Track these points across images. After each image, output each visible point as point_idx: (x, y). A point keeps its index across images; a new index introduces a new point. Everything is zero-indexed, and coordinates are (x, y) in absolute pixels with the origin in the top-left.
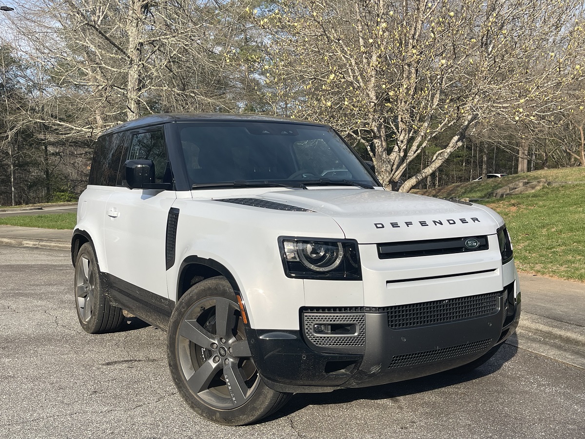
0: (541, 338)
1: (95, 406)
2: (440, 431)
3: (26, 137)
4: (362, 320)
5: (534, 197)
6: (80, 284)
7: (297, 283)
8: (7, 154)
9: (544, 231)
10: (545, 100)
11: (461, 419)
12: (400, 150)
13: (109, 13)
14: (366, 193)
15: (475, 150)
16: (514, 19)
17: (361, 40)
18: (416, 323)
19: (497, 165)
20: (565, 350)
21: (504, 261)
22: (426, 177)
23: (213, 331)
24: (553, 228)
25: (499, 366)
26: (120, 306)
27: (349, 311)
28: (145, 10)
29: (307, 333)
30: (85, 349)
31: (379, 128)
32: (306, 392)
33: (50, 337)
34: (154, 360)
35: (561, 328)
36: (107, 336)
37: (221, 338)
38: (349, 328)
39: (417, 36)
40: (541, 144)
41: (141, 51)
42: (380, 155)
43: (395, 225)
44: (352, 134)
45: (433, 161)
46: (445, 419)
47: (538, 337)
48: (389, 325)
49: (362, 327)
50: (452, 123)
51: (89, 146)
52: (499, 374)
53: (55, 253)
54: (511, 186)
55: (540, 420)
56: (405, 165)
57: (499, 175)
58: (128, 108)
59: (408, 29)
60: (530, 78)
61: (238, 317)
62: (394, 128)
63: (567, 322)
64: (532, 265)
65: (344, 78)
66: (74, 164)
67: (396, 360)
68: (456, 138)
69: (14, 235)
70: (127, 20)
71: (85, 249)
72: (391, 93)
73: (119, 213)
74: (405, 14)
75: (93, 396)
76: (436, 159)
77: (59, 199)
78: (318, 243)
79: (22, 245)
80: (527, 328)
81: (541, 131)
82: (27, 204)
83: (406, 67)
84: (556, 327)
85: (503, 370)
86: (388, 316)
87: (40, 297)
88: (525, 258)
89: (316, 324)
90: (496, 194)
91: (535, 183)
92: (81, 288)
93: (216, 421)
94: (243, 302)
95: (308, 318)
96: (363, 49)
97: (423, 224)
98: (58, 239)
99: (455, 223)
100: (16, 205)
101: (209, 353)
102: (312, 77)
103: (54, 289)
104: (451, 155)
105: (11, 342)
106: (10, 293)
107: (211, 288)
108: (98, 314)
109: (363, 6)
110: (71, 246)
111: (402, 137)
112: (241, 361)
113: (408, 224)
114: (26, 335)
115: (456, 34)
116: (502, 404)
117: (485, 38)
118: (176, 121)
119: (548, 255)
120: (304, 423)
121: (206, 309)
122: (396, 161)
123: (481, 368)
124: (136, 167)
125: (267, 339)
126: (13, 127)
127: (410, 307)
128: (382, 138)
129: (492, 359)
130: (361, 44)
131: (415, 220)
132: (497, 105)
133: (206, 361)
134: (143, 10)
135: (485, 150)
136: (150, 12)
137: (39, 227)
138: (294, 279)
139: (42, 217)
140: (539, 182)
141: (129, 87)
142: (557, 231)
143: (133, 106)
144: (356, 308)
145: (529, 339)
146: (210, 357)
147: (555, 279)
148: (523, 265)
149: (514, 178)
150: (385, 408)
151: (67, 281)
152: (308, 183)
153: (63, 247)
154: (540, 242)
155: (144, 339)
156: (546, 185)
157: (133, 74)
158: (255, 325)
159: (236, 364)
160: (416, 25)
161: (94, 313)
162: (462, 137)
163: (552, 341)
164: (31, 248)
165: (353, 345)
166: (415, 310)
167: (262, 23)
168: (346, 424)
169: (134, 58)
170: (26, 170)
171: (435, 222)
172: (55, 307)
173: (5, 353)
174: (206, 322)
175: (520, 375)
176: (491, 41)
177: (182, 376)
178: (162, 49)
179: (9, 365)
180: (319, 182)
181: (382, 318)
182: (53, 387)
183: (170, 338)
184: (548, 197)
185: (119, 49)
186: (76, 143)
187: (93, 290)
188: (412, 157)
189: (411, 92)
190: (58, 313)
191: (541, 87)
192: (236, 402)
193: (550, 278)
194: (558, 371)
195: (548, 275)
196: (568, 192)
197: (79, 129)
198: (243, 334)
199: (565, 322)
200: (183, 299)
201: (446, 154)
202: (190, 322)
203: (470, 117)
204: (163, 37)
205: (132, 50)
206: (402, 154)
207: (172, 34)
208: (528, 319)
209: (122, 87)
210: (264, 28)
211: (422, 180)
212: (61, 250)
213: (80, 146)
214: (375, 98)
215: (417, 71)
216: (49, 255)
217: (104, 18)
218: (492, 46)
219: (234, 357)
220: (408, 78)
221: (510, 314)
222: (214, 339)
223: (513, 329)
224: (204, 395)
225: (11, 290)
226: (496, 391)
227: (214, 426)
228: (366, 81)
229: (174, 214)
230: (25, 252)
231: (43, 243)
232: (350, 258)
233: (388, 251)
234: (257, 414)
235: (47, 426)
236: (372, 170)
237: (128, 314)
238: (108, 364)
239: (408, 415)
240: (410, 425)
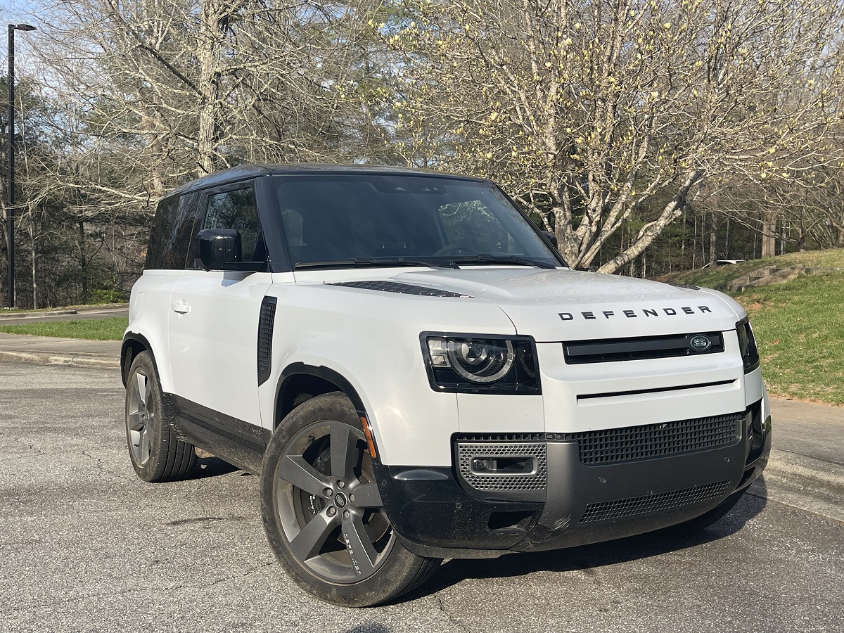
0: (800, 486)
1: (158, 581)
2: (656, 614)
3: (53, 210)
4: (543, 452)
5: (786, 290)
6: (134, 411)
7: (447, 399)
8: (27, 234)
9: (802, 338)
10: (802, 148)
11: (686, 598)
12: (591, 222)
13: (172, 30)
14: (544, 274)
15: (699, 227)
16: (755, 32)
17: (534, 65)
18: (620, 457)
19: (730, 248)
20: (836, 503)
21: (747, 370)
22: (629, 262)
23: (326, 472)
24: (815, 332)
25: (740, 526)
26: (191, 442)
27: (523, 440)
28: (223, 26)
29: (463, 471)
30: (142, 504)
31: (561, 191)
32: (461, 558)
33: (90, 487)
34: (240, 517)
35: (829, 471)
36: (172, 486)
37: (339, 481)
38: (523, 464)
39: (614, 58)
40: (795, 215)
41: (217, 85)
42: (562, 230)
43: (588, 316)
44: (522, 200)
45: (640, 239)
46: (662, 598)
47: (795, 485)
48: (581, 460)
49: (542, 462)
50: (666, 183)
51: (142, 224)
52: (739, 536)
53: (95, 373)
54: (753, 274)
55: (802, 599)
56: (598, 243)
57: (734, 262)
58: (200, 166)
59: (602, 49)
60: (779, 117)
61: (362, 449)
62: (583, 192)
63: (838, 463)
64: (785, 385)
65: (510, 119)
66: (121, 250)
67: (592, 510)
68: (673, 204)
69: (37, 349)
70: (198, 40)
71: (141, 360)
72: (579, 140)
73: (190, 307)
74: (597, 28)
75: (154, 567)
76: (643, 235)
77: (100, 299)
78: (477, 341)
79: (48, 362)
80: (779, 471)
81: (795, 197)
82: (54, 306)
83: (599, 103)
84: (823, 470)
85: (746, 530)
86: (580, 447)
87: (75, 432)
88: (775, 375)
89: (475, 459)
90: (731, 287)
91: (787, 270)
92: (136, 416)
93: (332, 601)
94: (371, 428)
95: (464, 450)
96: (536, 77)
97: (629, 314)
98: (101, 353)
99: (675, 313)
100: (39, 308)
101: (321, 503)
102: (463, 119)
103: (94, 422)
104: (665, 230)
105: (36, 493)
106: (33, 428)
107: (323, 409)
108: (160, 453)
109: (537, 15)
110: (120, 362)
111: (594, 204)
112: (368, 513)
113: (607, 314)
114: (56, 485)
115: (672, 55)
116: (745, 577)
117: (713, 61)
118: (271, 174)
119: (808, 371)
120: (458, 604)
121: (316, 439)
122: (585, 239)
123: (712, 528)
124: (215, 239)
125: (405, 479)
126: (35, 196)
127: (611, 434)
128: (565, 206)
129: (729, 515)
130: (534, 71)
131: (618, 309)
132: (731, 157)
133: (316, 514)
134: (221, 26)
135: (714, 226)
136: (231, 29)
137: (72, 337)
138: (443, 393)
139: (76, 324)
140: (793, 269)
141: (201, 137)
142: (820, 338)
143: (206, 163)
144: (533, 434)
145: (782, 487)
146: (323, 508)
147: (819, 404)
148: (771, 385)
149: (756, 265)
150: (575, 582)
151: (113, 411)
152: (460, 260)
153: (107, 365)
154: (795, 352)
155: (227, 489)
156: (803, 272)
157: (207, 119)
158: (388, 460)
159: (359, 517)
160: (613, 43)
161: (154, 452)
162: (681, 204)
163: (817, 490)
164: (61, 366)
165: (529, 487)
166: (619, 438)
167: (391, 41)
168: (520, 605)
169: (208, 94)
170: (53, 258)
171: (646, 312)
172: (97, 446)
173: (27, 508)
174: (316, 458)
175: (771, 537)
176: (721, 65)
177: (283, 537)
178: (248, 82)
179: (34, 525)
180: (475, 260)
181: (572, 449)
182: (97, 555)
183: (264, 481)
184: (806, 290)
185: (186, 81)
186: (123, 219)
187: (152, 419)
188: (609, 233)
189: (607, 139)
190: (102, 454)
191: (796, 130)
192: (359, 572)
193: (812, 403)
194: (827, 532)
195: (808, 399)
196: (835, 282)
197: (130, 196)
198: (370, 474)
199: (836, 463)
200: (283, 426)
201: (658, 228)
202: (293, 458)
203: (692, 174)
204: (250, 64)
205: (205, 83)
206: (594, 229)
207: (262, 60)
208: (780, 459)
209: (191, 137)
210: (395, 49)
211: (623, 266)
212: (105, 368)
213: (131, 224)
214: (554, 148)
215: (614, 107)
216: (87, 375)
217: (164, 39)
218: (723, 71)
219: (357, 508)
220: (603, 118)
221: (755, 447)
222: (327, 482)
223: (760, 470)
224: (313, 564)
225: (35, 423)
226: (736, 559)
227: (328, 608)
228: (541, 123)
229: (269, 306)
230: (53, 371)
231: (79, 359)
232: (523, 362)
233: (579, 352)
234: (391, 589)
235: (89, 608)
236: (552, 243)
237: (202, 453)
238: (174, 523)
239: (610, 592)
240: (612, 606)
